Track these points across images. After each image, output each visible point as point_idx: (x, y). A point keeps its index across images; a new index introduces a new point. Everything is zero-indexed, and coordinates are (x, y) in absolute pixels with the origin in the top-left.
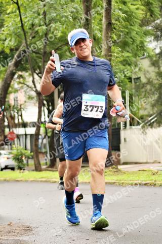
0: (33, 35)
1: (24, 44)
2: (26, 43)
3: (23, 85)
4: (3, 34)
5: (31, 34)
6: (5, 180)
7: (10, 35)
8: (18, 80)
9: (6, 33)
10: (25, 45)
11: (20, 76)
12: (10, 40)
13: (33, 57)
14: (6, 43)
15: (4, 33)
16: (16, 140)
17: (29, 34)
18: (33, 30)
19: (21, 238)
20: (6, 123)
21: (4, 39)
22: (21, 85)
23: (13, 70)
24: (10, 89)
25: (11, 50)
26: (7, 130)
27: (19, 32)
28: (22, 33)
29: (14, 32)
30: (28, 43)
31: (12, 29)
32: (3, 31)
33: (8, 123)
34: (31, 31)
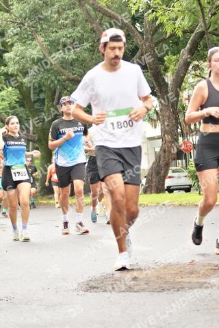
0: (213, 11)
1: (201, 24)
2: (204, 22)
3: (201, 78)
4: (172, 11)
5: (210, 11)
6: (180, 205)
7: (183, 12)
8: (193, 72)
9: (177, 9)
10: (203, 25)
11: (196, 67)
12: (183, 20)
13: (213, 41)
14: (178, 23)
15: (174, 9)
16: (192, 151)
17: (208, 10)
18: (213, 4)
19: (208, 281)
20: (179, 130)
21: (175, 17)
22: (197, 79)
23: (187, 59)
24: (183, 84)
25: (184, 32)
26: (180, 139)
27: (194, 8)
28: (199, 8)
29: (187, 8)
30: (207, 22)
31: (184, 4)
32: (173, 7)
33: (181, 129)
34: (209, 6)
